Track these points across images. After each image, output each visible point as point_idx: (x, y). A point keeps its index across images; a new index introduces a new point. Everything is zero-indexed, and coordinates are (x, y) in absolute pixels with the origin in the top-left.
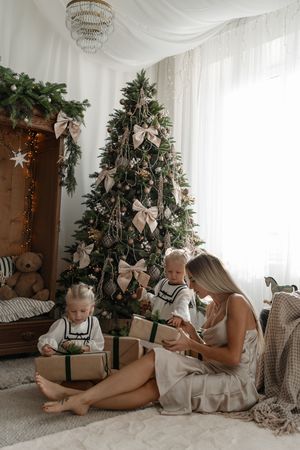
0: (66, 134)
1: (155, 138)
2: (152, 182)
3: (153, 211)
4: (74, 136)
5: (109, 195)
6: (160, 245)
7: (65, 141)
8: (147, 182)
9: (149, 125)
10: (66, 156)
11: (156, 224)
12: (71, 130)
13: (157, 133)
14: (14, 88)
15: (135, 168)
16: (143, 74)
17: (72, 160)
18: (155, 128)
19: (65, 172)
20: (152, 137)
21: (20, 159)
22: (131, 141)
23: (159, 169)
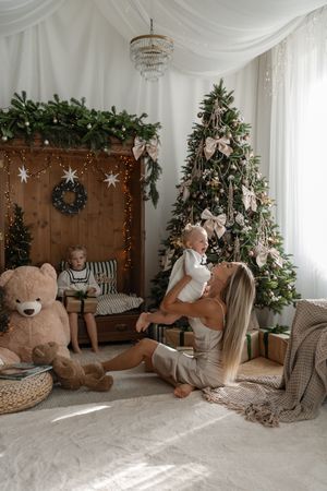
0: (145, 154)
1: (227, 147)
2: (222, 191)
3: (222, 218)
4: (152, 155)
5: (186, 206)
6: (230, 249)
7: (146, 160)
8: (218, 191)
9: (221, 135)
10: (148, 174)
11: (224, 229)
12: (149, 151)
13: (228, 142)
14: (90, 126)
15: (207, 179)
16: (221, 82)
17: (154, 177)
18: (227, 137)
19: (148, 189)
20: (223, 147)
21: (112, 180)
22: (203, 154)
23: (231, 177)
